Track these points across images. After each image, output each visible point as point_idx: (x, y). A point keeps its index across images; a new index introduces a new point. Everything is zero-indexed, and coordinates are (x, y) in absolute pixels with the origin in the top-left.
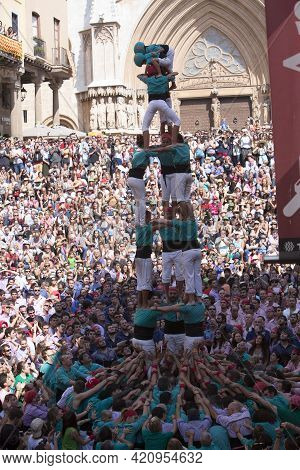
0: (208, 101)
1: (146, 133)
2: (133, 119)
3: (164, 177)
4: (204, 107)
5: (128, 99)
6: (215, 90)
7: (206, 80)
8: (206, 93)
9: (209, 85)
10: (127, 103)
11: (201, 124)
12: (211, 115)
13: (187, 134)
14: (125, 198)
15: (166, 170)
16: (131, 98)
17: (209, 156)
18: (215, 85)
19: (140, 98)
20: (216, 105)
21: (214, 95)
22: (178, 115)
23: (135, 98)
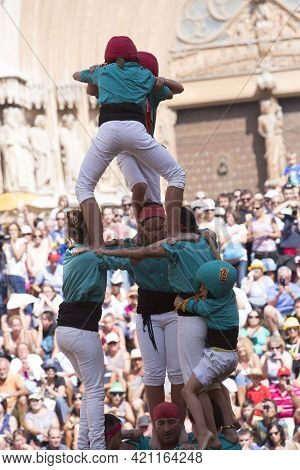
0: (248, 109)
1: (91, 203)
2: (50, 168)
3: (147, 321)
4: (238, 125)
5: (34, 113)
6: (266, 80)
7: (242, 51)
8: (245, 89)
9: (251, 66)
10: (31, 123)
11: (232, 174)
12: (260, 145)
13: (200, 200)
14: (39, 383)
15: (151, 304)
16: (42, 111)
17: (260, 256)
18: (267, 63)
19: (66, 111)
20: (272, 117)
21: (265, 93)
22: (171, 152)
23: (52, 111)
